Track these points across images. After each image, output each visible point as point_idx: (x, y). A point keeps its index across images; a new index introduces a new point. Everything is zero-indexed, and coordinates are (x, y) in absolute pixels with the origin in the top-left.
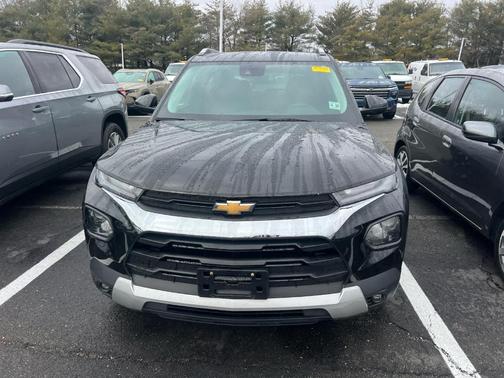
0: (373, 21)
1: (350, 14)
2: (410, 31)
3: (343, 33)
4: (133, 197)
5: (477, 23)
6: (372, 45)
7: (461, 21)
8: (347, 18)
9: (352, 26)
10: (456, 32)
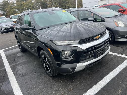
0: (15, 4)
1: (8, 2)
2: (26, 6)
3: (8, 7)
4: (77, 43)
5: (40, 3)
6: (17, 10)
7: (37, 3)
8: (7, 3)
9: (9, 5)
10: (37, 5)
